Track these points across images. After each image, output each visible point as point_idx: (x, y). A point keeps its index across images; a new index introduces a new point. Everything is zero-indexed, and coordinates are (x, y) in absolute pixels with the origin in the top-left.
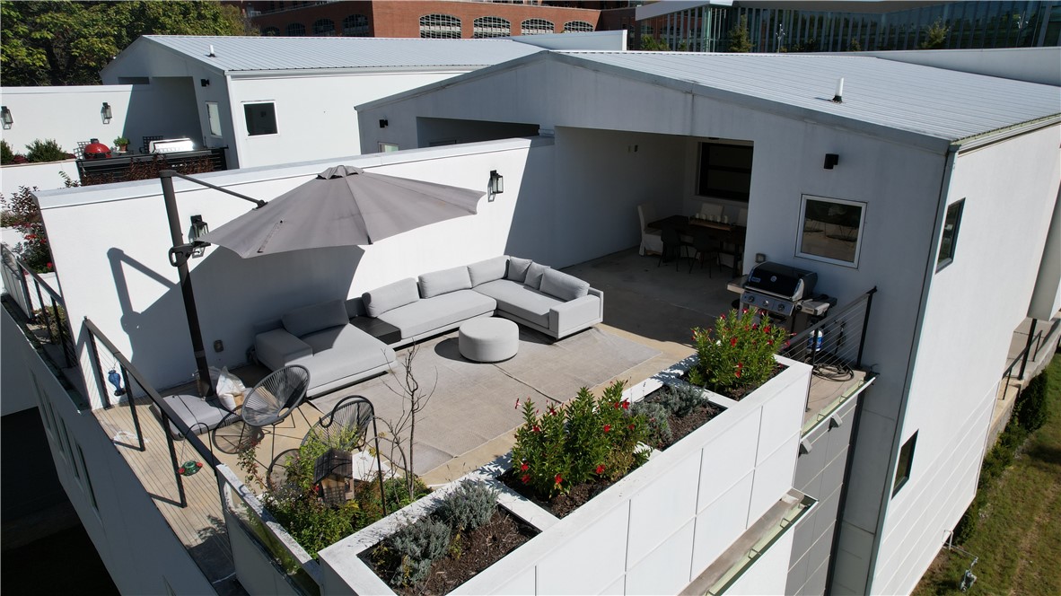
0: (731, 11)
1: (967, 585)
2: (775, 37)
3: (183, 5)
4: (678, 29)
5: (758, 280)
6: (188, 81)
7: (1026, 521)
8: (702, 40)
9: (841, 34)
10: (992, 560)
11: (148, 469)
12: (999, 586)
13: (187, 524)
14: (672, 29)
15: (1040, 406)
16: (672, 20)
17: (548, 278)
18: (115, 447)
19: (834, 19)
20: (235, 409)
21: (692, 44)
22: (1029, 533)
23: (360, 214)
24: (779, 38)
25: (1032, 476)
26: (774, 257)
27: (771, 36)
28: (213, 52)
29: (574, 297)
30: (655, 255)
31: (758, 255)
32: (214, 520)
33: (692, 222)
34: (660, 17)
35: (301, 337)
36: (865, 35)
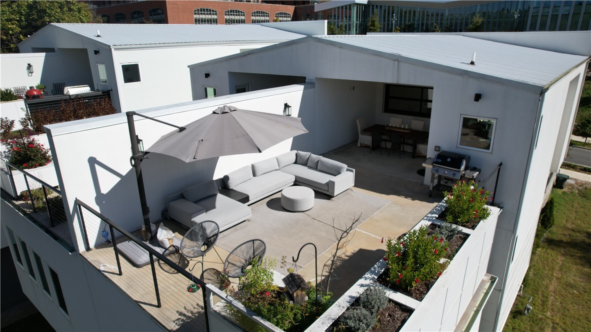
0: (366, 6)
1: (528, 312)
2: (390, 21)
3: (59, 3)
4: (338, 17)
5: (440, 161)
6: (84, 51)
7: (550, 276)
8: (351, 23)
9: (425, 19)
10: (537, 298)
11: (128, 286)
12: (542, 311)
13: (165, 317)
14: (335, 16)
15: (551, 216)
16: (335, 11)
17: (322, 163)
18: (103, 274)
19: (421, 12)
20: (169, 248)
21: (346, 25)
22: (553, 283)
23: (248, 134)
24: (394, 22)
25: (550, 253)
26: (445, 147)
27: (388, 21)
28: (99, 34)
29: (340, 173)
30: (367, 146)
31: (436, 147)
32: (181, 314)
33: (387, 128)
34: (328, 10)
35: (196, 202)
36: (438, 20)
